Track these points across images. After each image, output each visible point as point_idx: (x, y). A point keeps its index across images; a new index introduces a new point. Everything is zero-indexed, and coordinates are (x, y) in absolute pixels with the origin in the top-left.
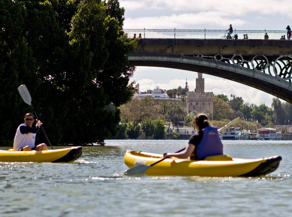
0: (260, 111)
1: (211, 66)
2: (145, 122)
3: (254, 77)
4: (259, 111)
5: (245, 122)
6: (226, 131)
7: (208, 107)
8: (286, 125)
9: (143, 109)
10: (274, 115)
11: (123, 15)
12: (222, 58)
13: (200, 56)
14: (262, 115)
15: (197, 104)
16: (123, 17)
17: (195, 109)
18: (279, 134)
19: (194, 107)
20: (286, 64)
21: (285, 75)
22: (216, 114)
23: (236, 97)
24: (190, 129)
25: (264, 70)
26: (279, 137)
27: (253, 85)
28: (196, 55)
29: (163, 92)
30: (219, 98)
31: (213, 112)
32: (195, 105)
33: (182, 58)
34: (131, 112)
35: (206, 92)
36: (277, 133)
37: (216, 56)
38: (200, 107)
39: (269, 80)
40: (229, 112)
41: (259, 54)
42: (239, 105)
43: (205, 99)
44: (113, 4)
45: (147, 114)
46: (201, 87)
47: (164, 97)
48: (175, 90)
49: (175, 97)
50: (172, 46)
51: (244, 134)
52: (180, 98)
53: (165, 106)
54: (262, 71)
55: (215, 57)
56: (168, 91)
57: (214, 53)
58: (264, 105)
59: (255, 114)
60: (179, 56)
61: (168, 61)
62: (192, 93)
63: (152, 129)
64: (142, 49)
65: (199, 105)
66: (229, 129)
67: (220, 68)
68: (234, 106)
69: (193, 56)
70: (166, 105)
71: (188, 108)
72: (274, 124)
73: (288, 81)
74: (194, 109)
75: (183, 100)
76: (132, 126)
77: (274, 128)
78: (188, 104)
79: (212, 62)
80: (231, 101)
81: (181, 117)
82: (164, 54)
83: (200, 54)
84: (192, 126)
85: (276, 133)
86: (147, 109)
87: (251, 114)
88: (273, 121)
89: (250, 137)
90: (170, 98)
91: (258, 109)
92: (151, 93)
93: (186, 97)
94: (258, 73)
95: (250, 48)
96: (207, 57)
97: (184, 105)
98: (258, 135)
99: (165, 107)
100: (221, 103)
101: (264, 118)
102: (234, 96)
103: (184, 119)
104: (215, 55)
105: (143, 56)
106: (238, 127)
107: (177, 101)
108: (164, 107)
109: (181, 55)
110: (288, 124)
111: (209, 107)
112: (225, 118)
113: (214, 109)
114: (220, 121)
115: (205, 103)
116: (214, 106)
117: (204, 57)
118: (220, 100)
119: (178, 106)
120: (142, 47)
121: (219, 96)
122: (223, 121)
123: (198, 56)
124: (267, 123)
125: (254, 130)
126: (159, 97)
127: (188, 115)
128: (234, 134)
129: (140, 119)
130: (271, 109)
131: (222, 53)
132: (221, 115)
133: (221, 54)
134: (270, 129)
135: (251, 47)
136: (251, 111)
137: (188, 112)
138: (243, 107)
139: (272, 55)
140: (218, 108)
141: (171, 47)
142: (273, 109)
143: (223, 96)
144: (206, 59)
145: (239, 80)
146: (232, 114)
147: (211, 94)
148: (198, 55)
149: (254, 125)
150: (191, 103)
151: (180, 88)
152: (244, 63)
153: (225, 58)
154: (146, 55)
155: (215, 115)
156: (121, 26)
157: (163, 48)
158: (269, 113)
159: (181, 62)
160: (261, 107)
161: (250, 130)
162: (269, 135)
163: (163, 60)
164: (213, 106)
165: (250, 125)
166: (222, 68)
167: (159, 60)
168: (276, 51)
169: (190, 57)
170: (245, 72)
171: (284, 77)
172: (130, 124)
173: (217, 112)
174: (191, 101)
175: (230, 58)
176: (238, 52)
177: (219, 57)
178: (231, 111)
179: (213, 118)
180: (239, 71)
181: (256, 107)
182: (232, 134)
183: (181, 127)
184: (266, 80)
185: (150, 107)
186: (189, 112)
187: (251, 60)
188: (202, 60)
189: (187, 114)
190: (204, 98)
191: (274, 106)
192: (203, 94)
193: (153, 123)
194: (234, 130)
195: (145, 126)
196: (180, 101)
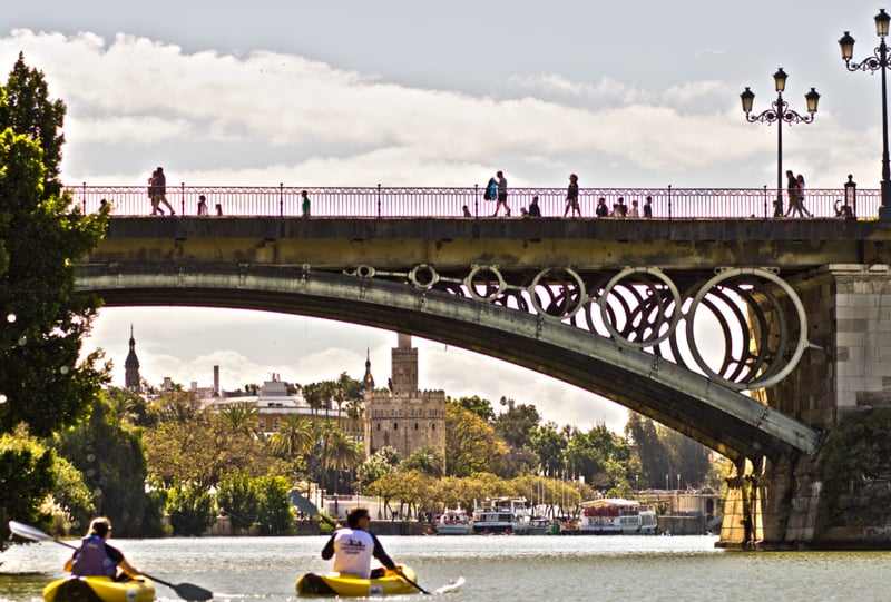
0: (592, 447)
1: (399, 303)
2: (228, 483)
3: (540, 339)
4: (586, 447)
5: (544, 480)
6: (486, 511)
7: (429, 437)
8: (670, 489)
9: (224, 442)
10: (635, 460)
11: (61, 126)
12: (436, 278)
13: (365, 271)
14: (598, 459)
15: (396, 426)
16: (59, 131)
17: (391, 442)
18: (649, 517)
19: (386, 437)
20: (645, 297)
21: (640, 330)
22: (456, 458)
23: (515, 406)
24: (373, 503)
25: (572, 314)
26: (648, 527)
27: (539, 363)
28: (351, 270)
29: (291, 390)
30: (462, 409)
31: (447, 451)
32: (390, 431)
33: (306, 278)
34: (185, 454)
35: (423, 391)
36: (641, 513)
37: (417, 273)
38: (406, 436)
39: (586, 348)
40: (495, 452)
41: (552, 266)
42: (526, 428)
43: (420, 410)
44: (24, 90)
45: (233, 460)
46: (408, 375)
47: (294, 405)
48: (330, 384)
49: (328, 407)
50: (273, 240)
51: (539, 517)
52: (344, 410)
53: (294, 433)
54: (566, 318)
55: (412, 275)
56: (306, 387)
57: (410, 262)
58: (604, 429)
59: (575, 457)
60: (296, 273)
61: (262, 289)
62: (379, 395)
63: (252, 505)
64: (177, 251)
65: (402, 431)
66: (493, 505)
67: (429, 309)
68: (511, 433)
69: (341, 272)
70: (297, 431)
71: (369, 439)
72: (635, 487)
73: (650, 350)
74: (387, 444)
75: (354, 415)
76: (187, 496)
77: (633, 499)
78: (367, 427)
79: (402, 290)
80: (502, 417)
81: (345, 468)
82: (246, 265)
83: (363, 266)
84: (380, 495)
85: (637, 514)
86: (237, 442)
87: (562, 457)
88: (629, 476)
89: (559, 528)
90: (312, 408)
91: (584, 441)
92: (254, 394)
93: (363, 405)
94: (551, 325)
95: (526, 246)
96: (387, 274)
97: (357, 431)
98: (583, 522)
99: (294, 435)
100: (469, 423)
101: (602, 469)
102: (511, 403)
103: (355, 473)
104: (412, 269)
105: (178, 273)
106: (521, 495)
107: (334, 418)
108: (292, 437)
109: (301, 269)
110: (675, 488)
111: (433, 436)
112: (484, 470)
113: (448, 443)
114: (467, 480)
115: (420, 423)
116: (449, 432)
117: (376, 277)
118: (467, 413)
119: (336, 435)
120: (177, 245)
121: (465, 403)
122: (476, 477)
123: (359, 271)
124: (613, 485)
125: (571, 505)
126: (279, 406)
127: (368, 461)
128: (508, 517)
129: (214, 473)
130: (624, 442)
131: (434, 261)
132: (472, 460)
133: (432, 265)
134: (621, 502)
135: (529, 243)
136: (564, 448)
137: (368, 453)
138: (537, 435)
139: (596, 267)
140: (461, 438)
141: (271, 243)
142: (631, 442)
143: (477, 401)
144: (385, 282)
145: (492, 348)
146: (506, 456)
147: (439, 396)
148: (356, 269)
149: (570, 489)
150: (379, 425)
151: (344, 378)
152: (507, 293)
153: (444, 279)
154: (190, 271)
155: (452, 461)
156: (55, 164)
157: (243, 245)
158: (620, 455)
159: (302, 292)
160: (593, 434)
161: (561, 506)
162: (617, 521)
163: (244, 284)
164: (444, 432)
165: (559, 489)
166: (435, 311)
167: (231, 287)
168: (609, 255)
169: (332, 275)
170: (509, 323)
171: (639, 339)
172: (179, 491)
173: (459, 452)
174: (377, 418)
175: (463, 279)
176: (486, 258)
177: (424, 276)
178: (502, 447)
179: (444, 469)
180: (489, 320)
181: (578, 435)
182: (502, 517)
183: (346, 499)
184: (579, 348)
185: (244, 436)
186: (373, 451)
187: (528, 285)
188: (370, 286)
189: (365, 458)
190: (417, 408)
191: (633, 433)
192: (414, 395)
193: (252, 488)
194: (509, 506)
195: (228, 497)
196: (344, 418)
